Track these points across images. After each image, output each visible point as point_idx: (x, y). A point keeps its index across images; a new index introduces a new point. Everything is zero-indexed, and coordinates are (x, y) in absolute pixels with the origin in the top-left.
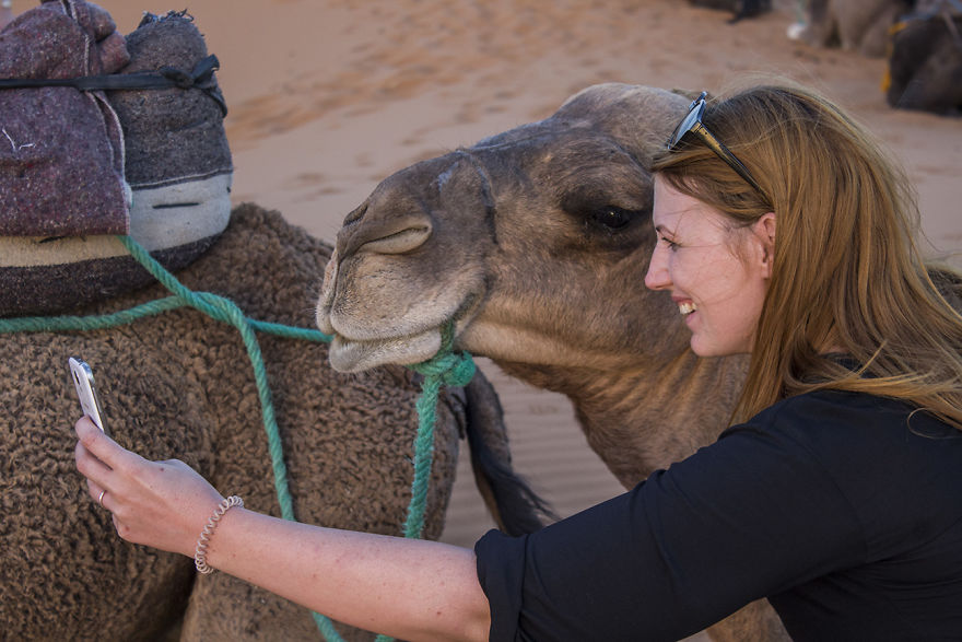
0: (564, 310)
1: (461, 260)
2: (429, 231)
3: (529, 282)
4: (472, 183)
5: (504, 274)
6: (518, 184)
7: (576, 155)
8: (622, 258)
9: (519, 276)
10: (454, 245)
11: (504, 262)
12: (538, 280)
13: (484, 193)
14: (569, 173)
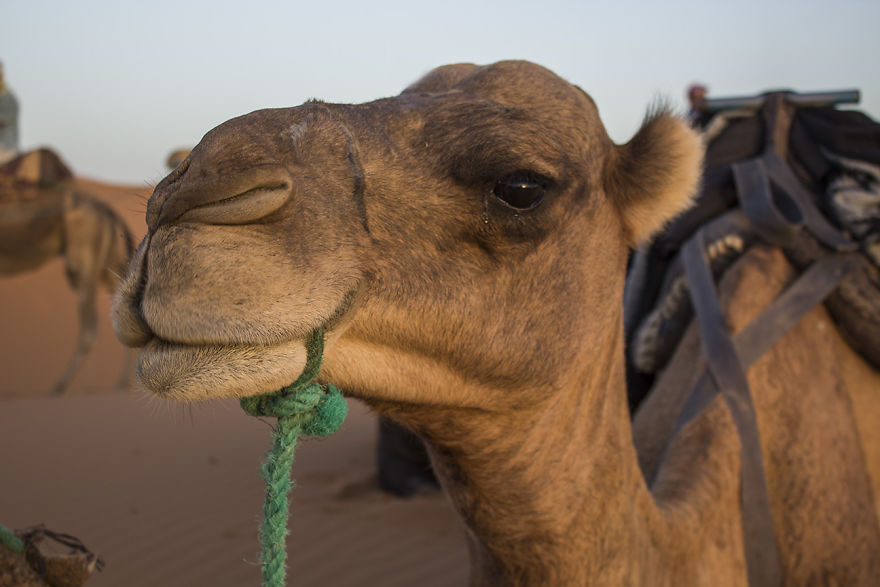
0: (461, 325)
1: (332, 243)
2: (290, 189)
3: (417, 283)
4: (335, 140)
5: (383, 271)
6: (388, 151)
7: (460, 116)
8: (526, 254)
9: (404, 275)
10: (321, 218)
11: (381, 256)
12: (428, 281)
13: (350, 157)
14: (454, 136)
